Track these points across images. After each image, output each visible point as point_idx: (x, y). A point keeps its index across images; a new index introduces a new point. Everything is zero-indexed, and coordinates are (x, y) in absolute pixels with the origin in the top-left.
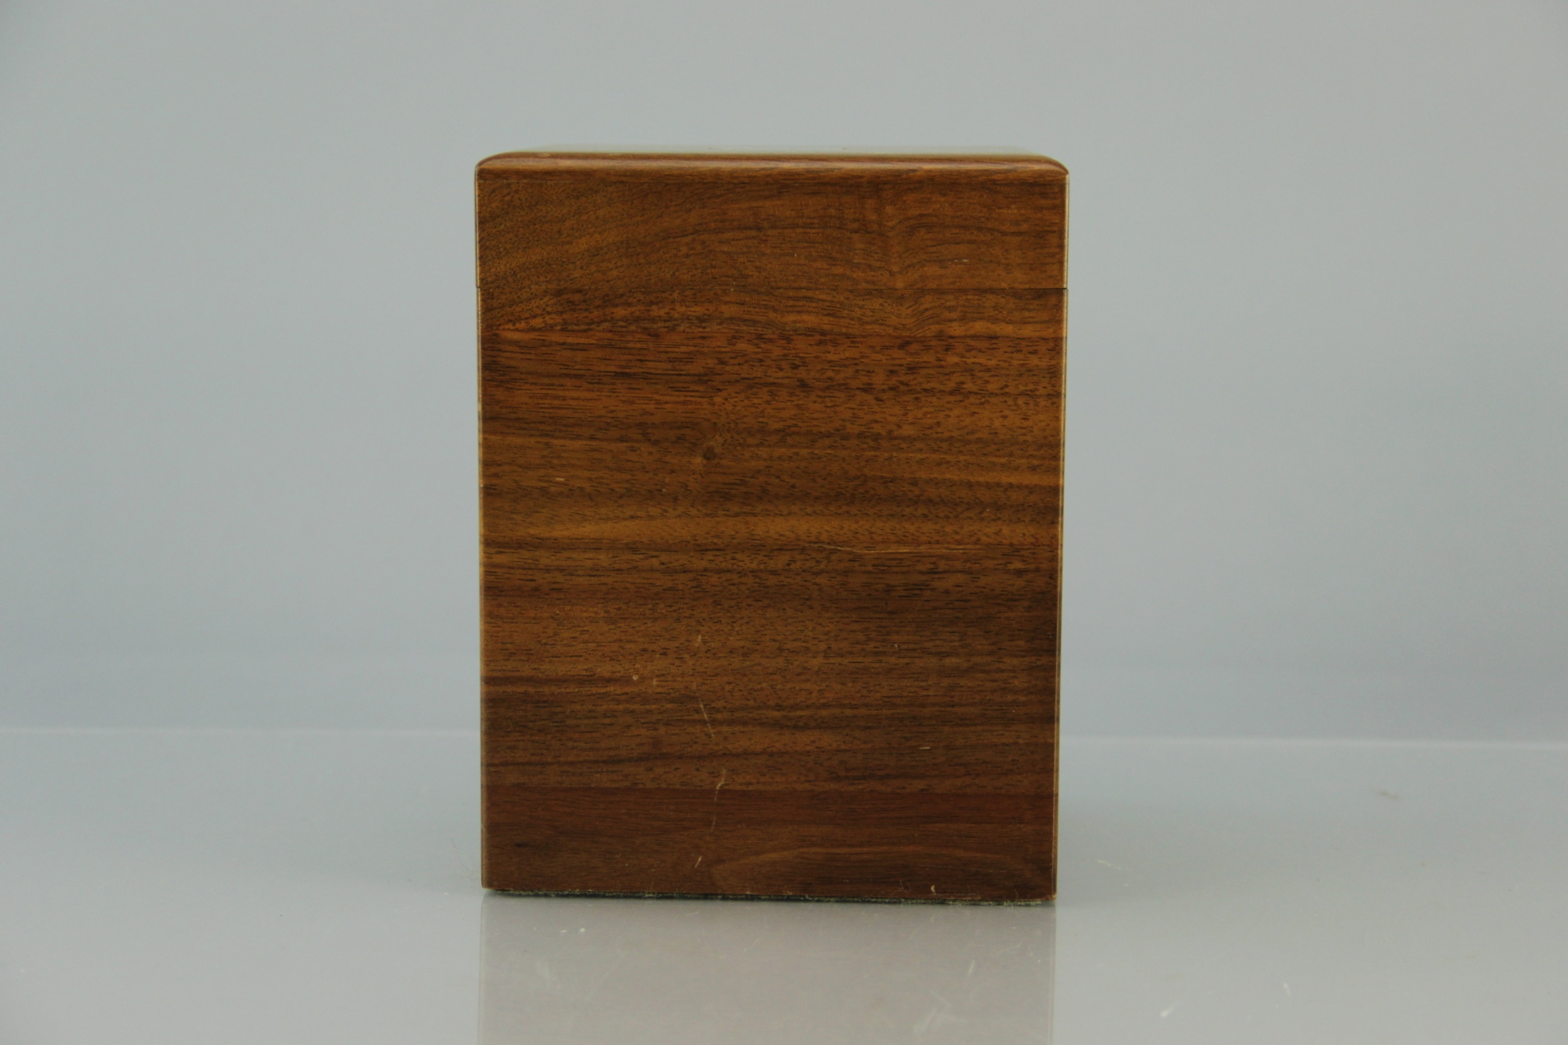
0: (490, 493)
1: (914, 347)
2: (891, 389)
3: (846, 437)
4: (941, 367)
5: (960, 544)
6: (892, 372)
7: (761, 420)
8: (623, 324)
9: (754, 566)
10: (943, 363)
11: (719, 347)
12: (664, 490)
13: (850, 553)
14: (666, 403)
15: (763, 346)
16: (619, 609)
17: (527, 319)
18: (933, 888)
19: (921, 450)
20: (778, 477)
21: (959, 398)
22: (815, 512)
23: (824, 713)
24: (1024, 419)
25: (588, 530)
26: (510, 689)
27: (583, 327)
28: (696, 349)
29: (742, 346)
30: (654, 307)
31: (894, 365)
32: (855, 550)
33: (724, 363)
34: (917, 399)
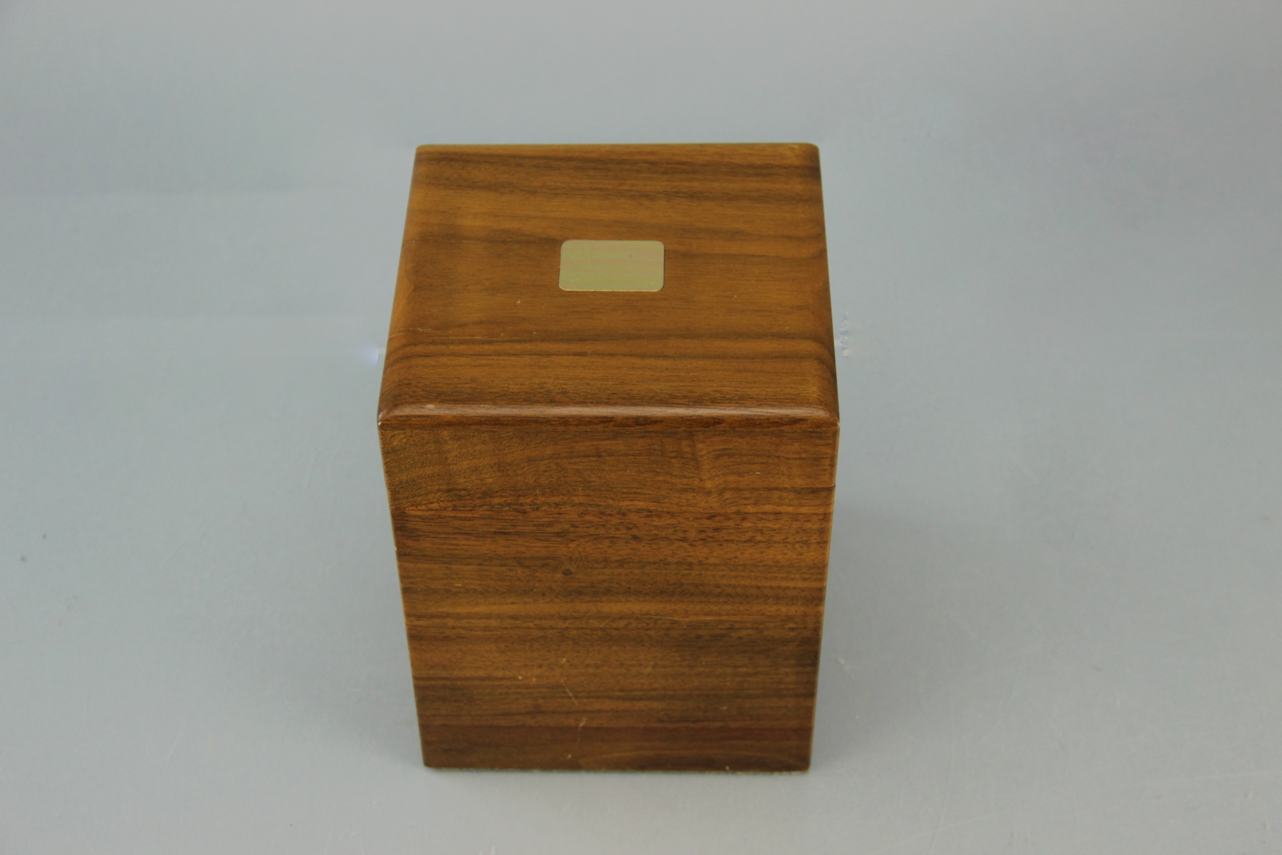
0: (407, 591)
1: (717, 519)
2: (701, 540)
3: (669, 564)
4: (739, 529)
5: (750, 616)
6: (701, 531)
7: (605, 555)
8: (498, 507)
9: (602, 626)
10: (740, 527)
11: (571, 518)
12: (535, 590)
13: (671, 620)
14: (534, 547)
15: (605, 518)
16: (506, 646)
17: (426, 504)
19: (723, 570)
20: (618, 584)
21: (752, 544)
22: (645, 601)
23: (653, 693)
24: (800, 555)
25: (481, 609)
26: (433, 683)
27: (468, 508)
28: (554, 520)
29: (587, 518)
30: (521, 498)
31: (703, 528)
32: (675, 618)
33: (577, 527)
34: (720, 545)
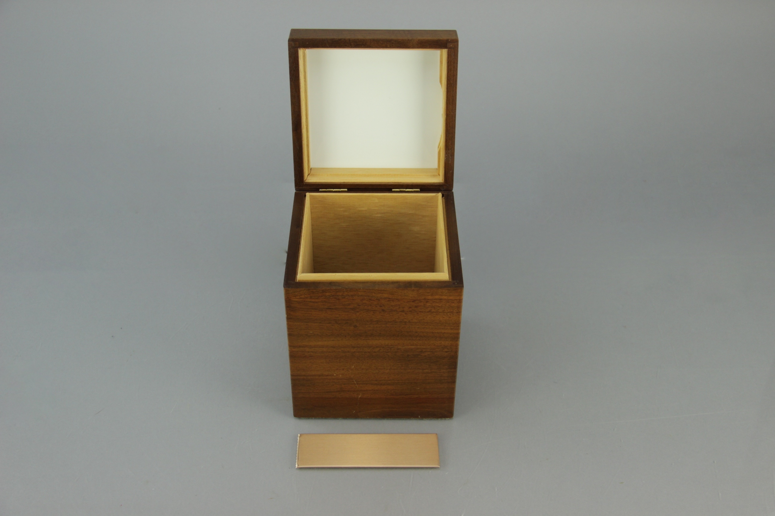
0: (290, 335)
1: (416, 302)
2: (410, 311)
3: (397, 322)
4: (425, 306)
5: (429, 345)
6: (410, 307)
7: (371, 319)
9: (369, 351)
11: (357, 302)
12: (342, 334)
13: (397, 348)
14: (342, 315)
15: (371, 302)
16: (330, 360)
18: (419, 417)
19: (418, 325)
20: (376, 331)
21: (430, 313)
22: (387, 339)
23: (389, 382)
24: (450, 318)
25: (320, 343)
26: (299, 377)
27: (316, 298)
28: (351, 302)
29: (364, 302)
32: (399, 347)
33: (360, 306)
34: (418, 314)
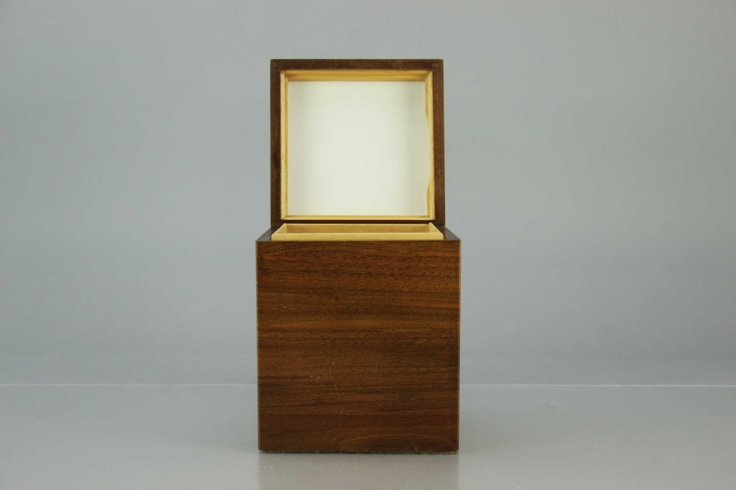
0: (261, 313)
1: (408, 260)
2: (400, 275)
3: (385, 292)
5: (425, 328)
6: (400, 269)
7: (355, 286)
8: (307, 253)
9: (353, 336)
10: (418, 266)
11: (340, 261)
12: (321, 311)
13: (387, 332)
14: (322, 280)
15: (355, 260)
16: (306, 352)
17: (273, 252)
18: (416, 448)
19: (411, 296)
20: (361, 306)
21: (424, 278)
22: (374, 318)
23: (378, 388)
24: (447, 285)
25: (295, 325)
26: (268, 381)
27: (293, 254)
28: (332, 262)
29: (348, 261)
30: (318, 247)
31: (401, 267)
32: (388, 331)
33: (342, 267)
34: (409, 278)
